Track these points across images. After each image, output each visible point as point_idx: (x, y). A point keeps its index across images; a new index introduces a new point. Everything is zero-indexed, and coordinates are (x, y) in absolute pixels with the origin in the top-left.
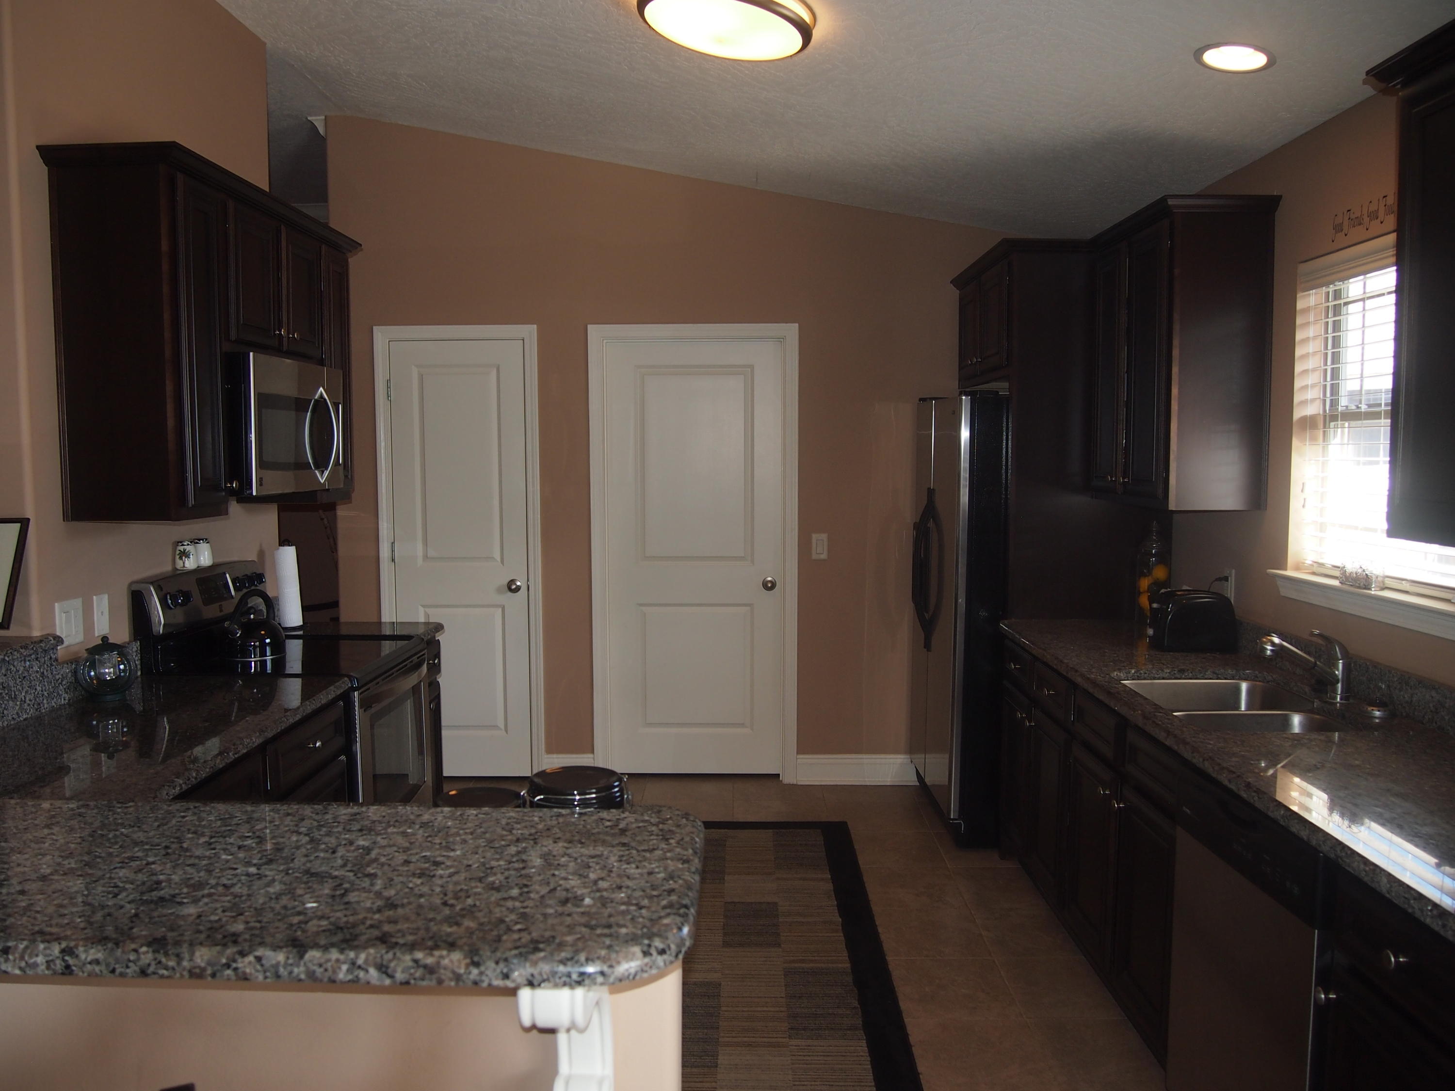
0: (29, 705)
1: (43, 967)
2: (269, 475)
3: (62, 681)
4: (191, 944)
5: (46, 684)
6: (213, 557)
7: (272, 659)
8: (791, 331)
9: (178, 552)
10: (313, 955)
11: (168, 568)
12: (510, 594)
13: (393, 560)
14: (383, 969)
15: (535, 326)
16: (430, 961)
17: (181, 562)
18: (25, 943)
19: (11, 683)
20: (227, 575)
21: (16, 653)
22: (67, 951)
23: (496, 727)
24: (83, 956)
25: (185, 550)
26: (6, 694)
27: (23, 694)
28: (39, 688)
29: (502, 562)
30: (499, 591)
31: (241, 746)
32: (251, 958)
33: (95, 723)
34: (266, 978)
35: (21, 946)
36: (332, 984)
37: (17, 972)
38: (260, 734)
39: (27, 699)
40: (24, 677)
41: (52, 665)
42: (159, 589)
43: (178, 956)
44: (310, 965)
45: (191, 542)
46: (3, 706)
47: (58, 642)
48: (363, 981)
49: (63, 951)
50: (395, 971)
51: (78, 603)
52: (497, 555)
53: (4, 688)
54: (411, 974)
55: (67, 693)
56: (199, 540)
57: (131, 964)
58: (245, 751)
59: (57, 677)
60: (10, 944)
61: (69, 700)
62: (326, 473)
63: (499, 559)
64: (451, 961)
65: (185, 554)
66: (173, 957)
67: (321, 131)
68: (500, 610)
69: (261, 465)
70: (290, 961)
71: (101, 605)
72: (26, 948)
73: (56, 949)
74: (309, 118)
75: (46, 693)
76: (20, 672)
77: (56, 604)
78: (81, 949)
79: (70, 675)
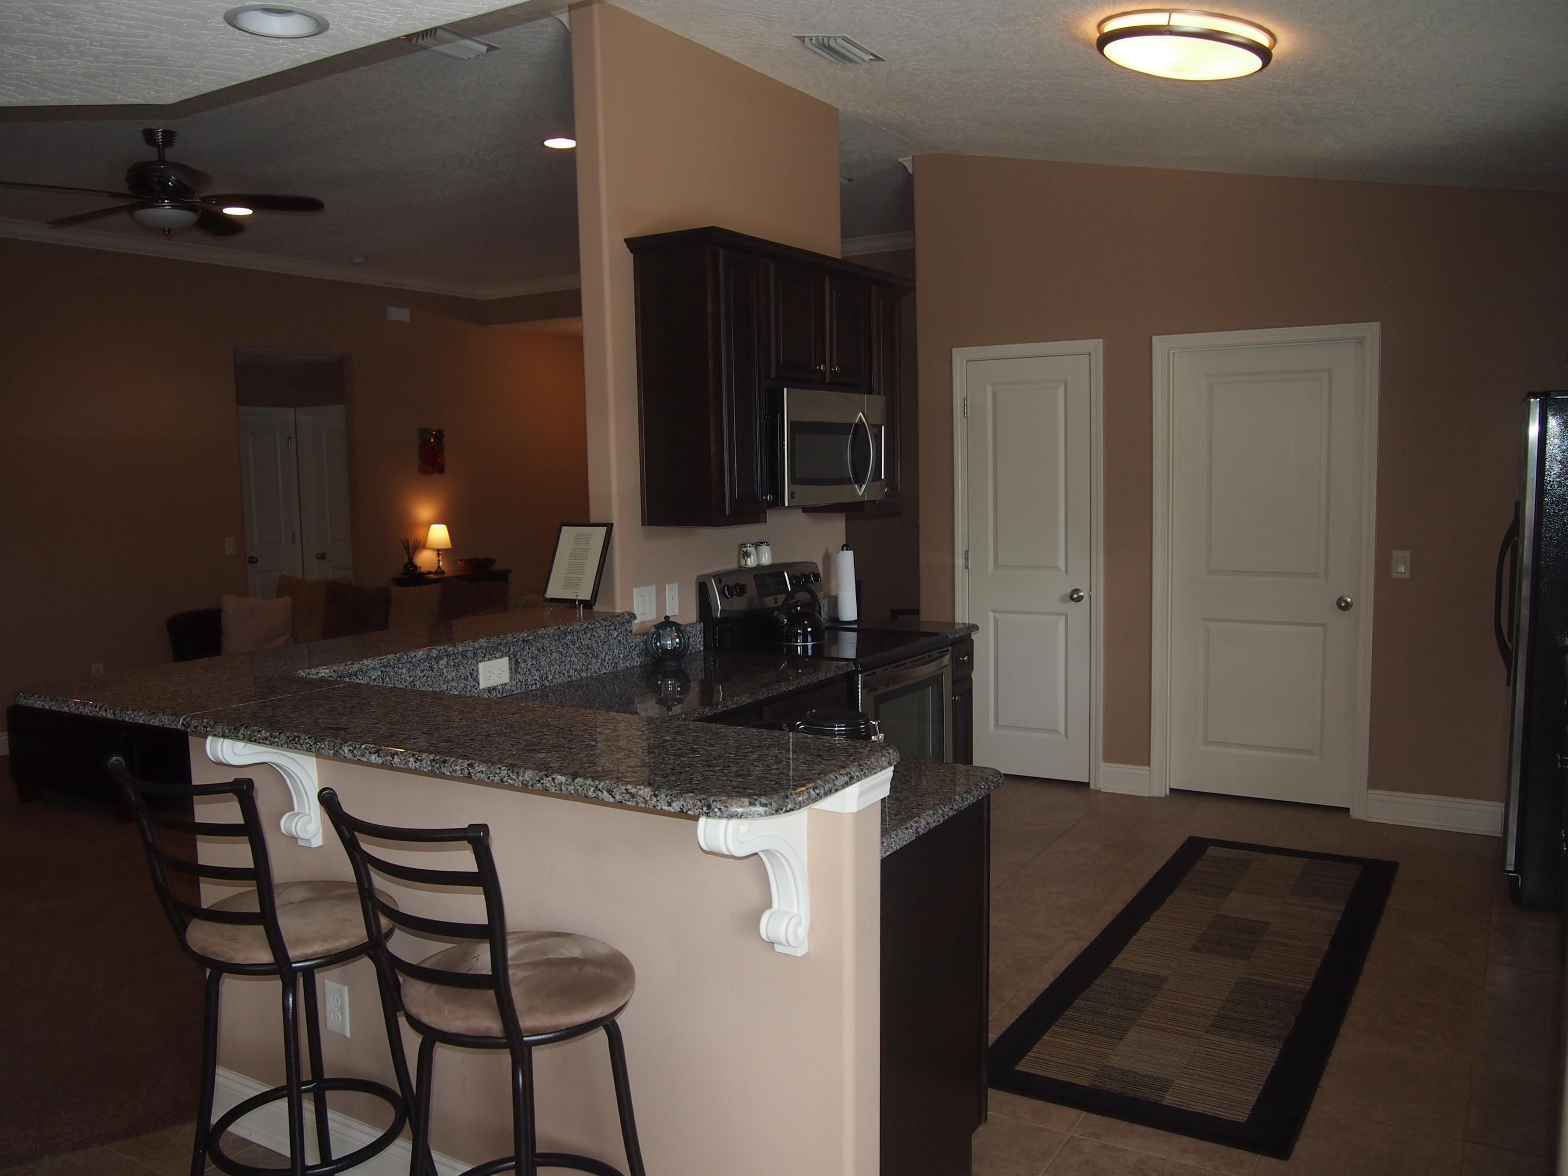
0: (608, 663)
1: (459, 772)
2: (799, 488)
3: (635, 648)
4: (526, 769)
5: (622, 648)
6: (773, 560)
7: (812, 645)
8: (1371, 331)
9: (742, 553)
10: (579, 780)
11: (734, 566)
12: (1073, 603)
13: (967, 567)
14: (610, 792)
15: (1101, 340)
16: (633, 790)
17: (744, 561)
18: (454, 759)
19: (595, 645)
20: (786, 574)
21: (597, 623)
22: (470, 765)
23: (1056, 731)
24: (477, 768)
25: (747, 551)
26: (590, 653)
27: (604, 655)
28: (616, 652)
29: (1066, 572)
30: (1063, 599)
31: (730, 702)
32: (550, 779)
33: (659, 682)
34: (556, 790)
35: (452, 760)
36: (586, 799)
37: (449, 774)
38: (751, 696)
39: (607, 658)
40: (605, 642)
41: (627, 635)
42: (719, 581)
43: (518, 773)
44: (576, 785)
45: (752, 545)
46: (588, 661)
47: (631, 617)
48: (600, 798)
49: (468, 765)
50: (615, 794)
51: (652, 589)
52: (1062, 565)
53: (589, 648)
54: (623, 797)
55: (639, 657)
56: (762, 543)
57: (496, 775)
58: (734, 706)
59: (631, 644)
60: (448, 758)
61: (641, 663)
62: (864, 487)
63: (1063, 568)
64: (644, 792)
65: (747, 555)
66: (515, 774)
67: (910, 171)
68: (1063, 618)
69: (793, 481)
70: (567, 782)
71: (672, 592)
72: (454, 761)
73: (466, 763)
74: (899, 160)
75: (621, 656)
76: (602, 638)
77: (634, 589)
78: (477, 764)
79: (642, 644)
